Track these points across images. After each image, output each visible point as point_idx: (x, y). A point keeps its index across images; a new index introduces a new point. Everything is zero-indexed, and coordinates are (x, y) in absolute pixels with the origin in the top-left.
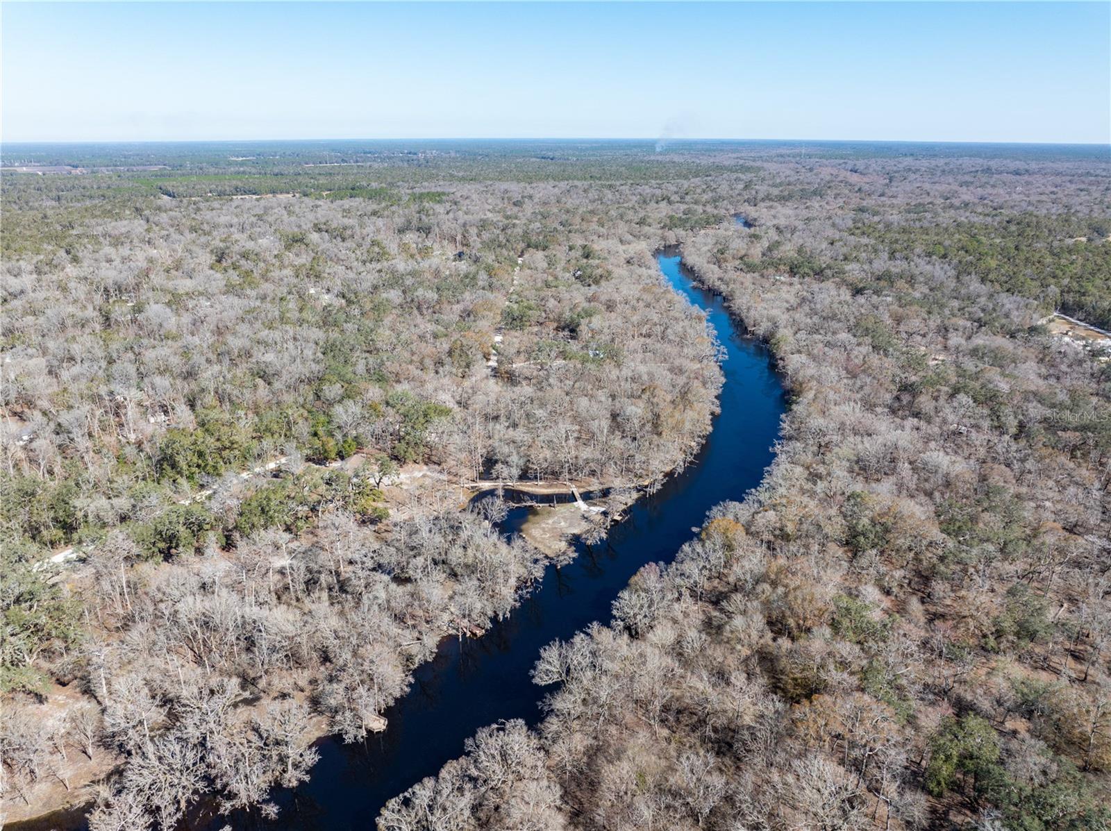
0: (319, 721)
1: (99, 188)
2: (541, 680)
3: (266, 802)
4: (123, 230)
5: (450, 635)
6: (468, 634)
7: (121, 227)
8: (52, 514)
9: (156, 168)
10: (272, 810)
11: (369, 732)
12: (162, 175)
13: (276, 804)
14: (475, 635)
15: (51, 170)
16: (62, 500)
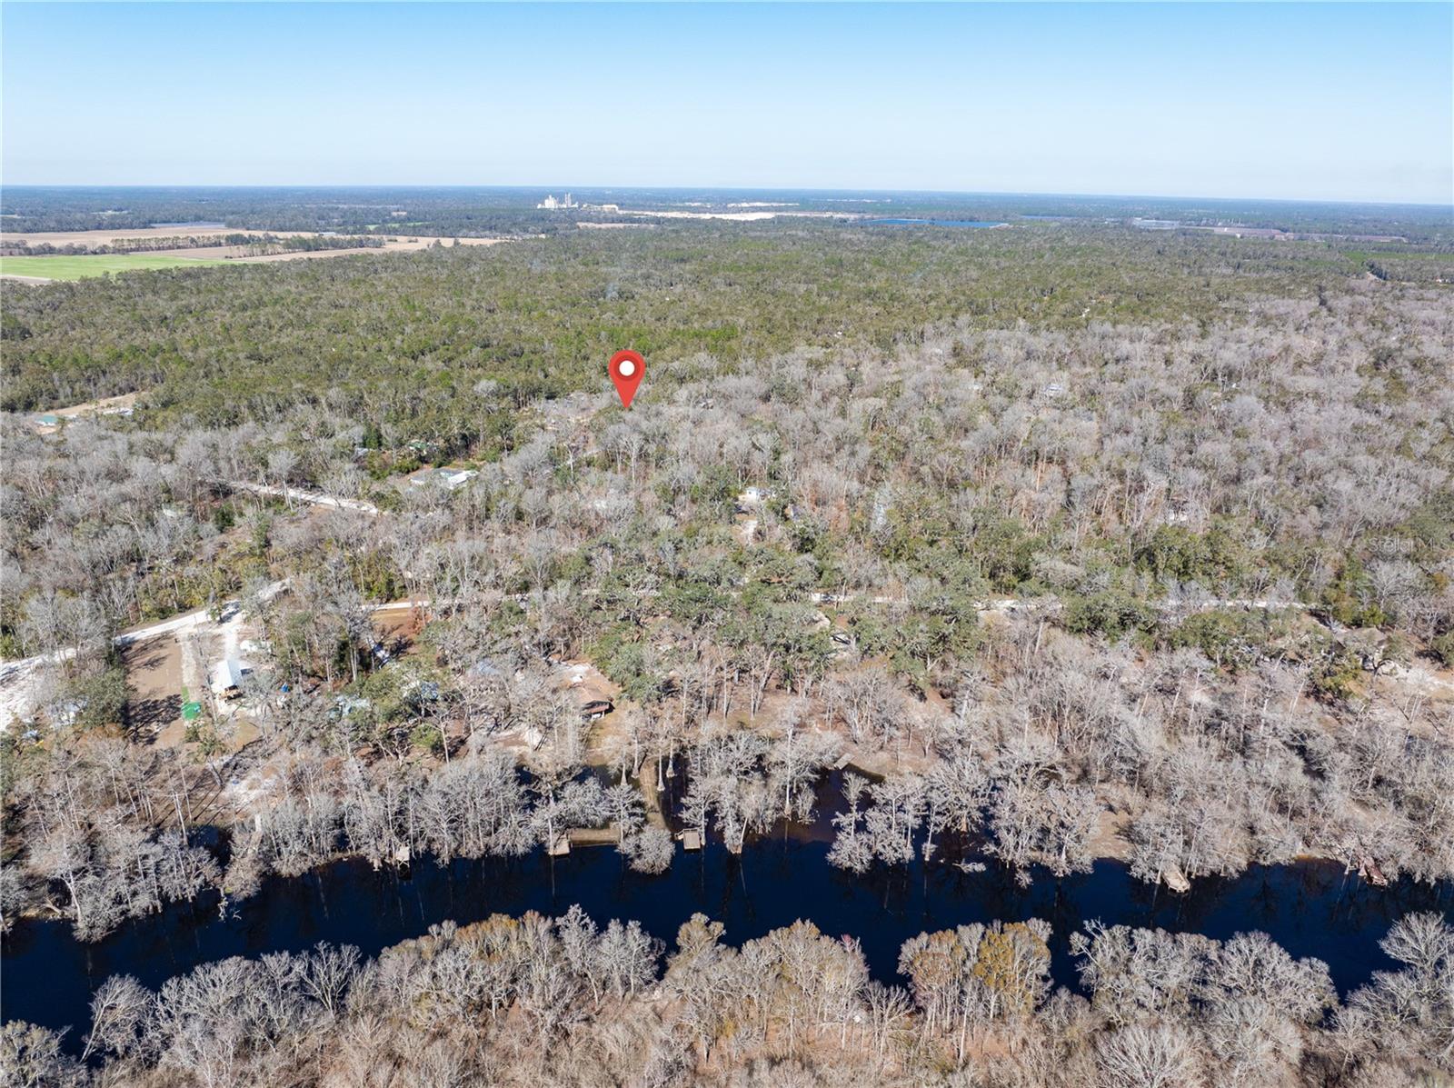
0: (1124, 846)
1: (1293, 258)
2: (1390, 948)
3: (1026, 869)
4: (1282, 310)
5: (1337, 862)
6: (1362, 873)
7: (1281, 305)
8: (1014, 558)
9: (1387, 240)
10: (1025, 879)
11: (1164, 884)
12: (1390, 250)
13: (1032, 876)
14: (1370, 879)
15: (1252, 233)
16: (1027, 549)
